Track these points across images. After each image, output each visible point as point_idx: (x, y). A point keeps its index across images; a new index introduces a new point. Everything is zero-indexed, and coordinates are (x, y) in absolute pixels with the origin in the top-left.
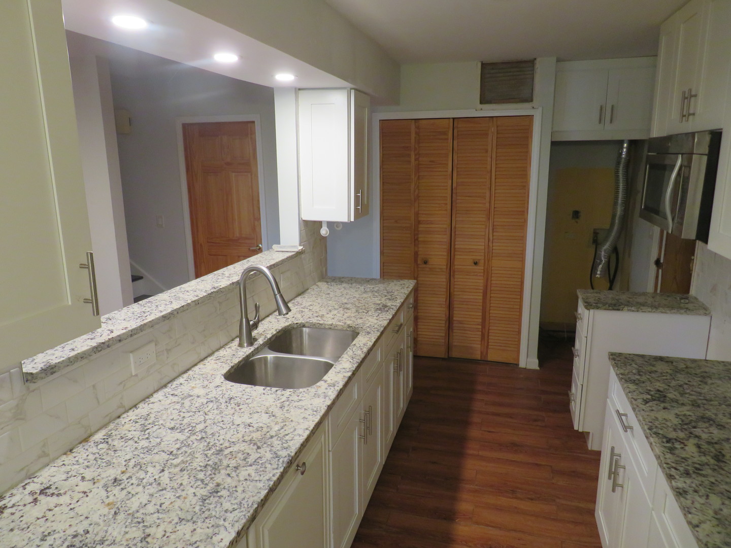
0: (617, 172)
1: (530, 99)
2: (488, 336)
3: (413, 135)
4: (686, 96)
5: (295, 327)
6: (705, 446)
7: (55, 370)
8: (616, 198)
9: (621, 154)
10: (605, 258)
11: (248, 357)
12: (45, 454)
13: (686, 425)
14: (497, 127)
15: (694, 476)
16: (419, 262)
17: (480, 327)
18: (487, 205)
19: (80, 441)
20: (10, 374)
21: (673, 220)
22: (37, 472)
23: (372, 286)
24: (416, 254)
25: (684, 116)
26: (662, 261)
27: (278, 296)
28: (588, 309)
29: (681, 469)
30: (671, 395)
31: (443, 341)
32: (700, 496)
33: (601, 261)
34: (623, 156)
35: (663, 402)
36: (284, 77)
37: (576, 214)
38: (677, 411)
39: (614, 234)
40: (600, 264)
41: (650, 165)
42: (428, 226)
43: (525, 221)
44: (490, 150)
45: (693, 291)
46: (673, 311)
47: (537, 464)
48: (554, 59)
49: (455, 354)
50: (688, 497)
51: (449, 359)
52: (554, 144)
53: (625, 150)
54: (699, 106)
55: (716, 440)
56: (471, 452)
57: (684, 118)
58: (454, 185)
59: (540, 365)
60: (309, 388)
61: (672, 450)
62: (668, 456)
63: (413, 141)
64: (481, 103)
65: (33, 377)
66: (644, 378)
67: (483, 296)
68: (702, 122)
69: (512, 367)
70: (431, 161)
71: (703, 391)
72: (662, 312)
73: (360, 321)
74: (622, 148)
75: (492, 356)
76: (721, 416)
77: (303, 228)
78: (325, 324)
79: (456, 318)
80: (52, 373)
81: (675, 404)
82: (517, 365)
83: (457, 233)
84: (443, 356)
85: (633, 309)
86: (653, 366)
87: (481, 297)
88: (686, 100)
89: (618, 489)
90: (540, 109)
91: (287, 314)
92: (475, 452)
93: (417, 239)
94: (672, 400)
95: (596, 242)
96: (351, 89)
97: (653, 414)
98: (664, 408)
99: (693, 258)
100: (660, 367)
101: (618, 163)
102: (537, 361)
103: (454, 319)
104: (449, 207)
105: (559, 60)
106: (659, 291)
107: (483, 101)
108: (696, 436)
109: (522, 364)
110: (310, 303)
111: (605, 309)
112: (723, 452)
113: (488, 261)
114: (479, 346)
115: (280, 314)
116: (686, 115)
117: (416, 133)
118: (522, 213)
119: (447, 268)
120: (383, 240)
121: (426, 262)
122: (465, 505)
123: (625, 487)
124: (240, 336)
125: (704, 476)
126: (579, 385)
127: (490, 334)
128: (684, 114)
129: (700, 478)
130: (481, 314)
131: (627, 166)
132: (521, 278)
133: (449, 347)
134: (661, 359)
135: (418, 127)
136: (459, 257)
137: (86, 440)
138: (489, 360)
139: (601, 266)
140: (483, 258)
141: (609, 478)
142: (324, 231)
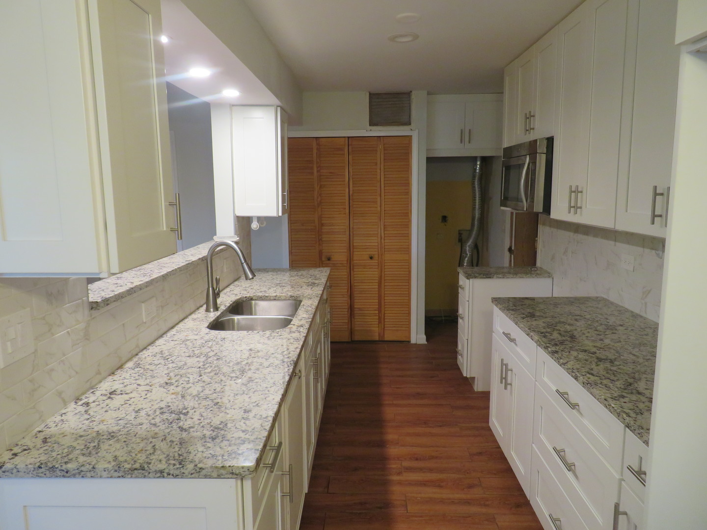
0: (473, 183)
1: (408, 123)
2: (384, 319)
3: (315, 151)
4: (528, 116)
5: (244, 300)
6: (563, 333)
7: (108, 302)
8: (474, 204)
9: (476, 169)
10: (469, 252)
11: (218, 318)
12: (99, 373)
13: (549, 325)
14: (384, 145)
15: (560, 345)
16: (323, 259)
17: (377, 312)
18: (379, 209)
19: (116, 368)
20: (83, 301)
21: (526, 201)
22: (96, 384)
23: (296, 273)
24: (321, 253)
25: (527, 130)
26: (513, 249)
27: (245, 265)
28: (468, 279)
29: (552, 343)
30: (538, 314)
31: (347, 326)
32: (565, 352)
33: (467, 254)
34: (477, 171)
35: (534, 317)
36: (231, 93)
37: (444, 218)
38: (543, 320)
39: (474, 232)
40: (466, 257)
41: (505, 167)
42: (330, 227)
43: (410, 221)
44: (379, 163)
45: (538, 264)
46: (528, 276)
47: (439, 405)
48: (425, 92)
49: (357, 338)
50: (559, 353)
51: (353, 342)
52: (428, 158)
53: (478, 166)
54: (537, 123)
55: (569, 330)
56: (387, 402)
57: (527, 132)
58: (351, 192)
59: (427, 340)
60: (284, 329)
61: (545, 337)
62: (543, 339)
63: (315, 155)
64: (370, 125)
65: (97, 305)
66: (518, 308)
67: (379, 286)
68: (540, 133)
69: (405, 343)
70: (331, 173)
71: (557, 311)
72: (521, 277)
73: (299, 293)
74: (476, 165)
75: (389, 336)
76: (570, 321)
77: (236, 223)
78: (271, 296)
79: (357, 306)
80: (108, 304)
81: (541, 318)
82: (409, 342)
83: (354, 233)
84: (347, 341)
85: (500, 276)
86: (523, 302)
87: (377, 287)
88: (528, 120)
89: (509, 387)
90: (417, 131)
91: (253, 278)
92: (391, 402)
93: (320, 240)
94: (539, 316)
95: (461, 241)
96: (278, 106)
97: (529, 323)
98: (535, 320)
99: (536, 239)
100: (527, 302)
101: (474, 177)
102: (425, 337)
103: (355, 306)
104: (347, 211)
105: (429, 94)
106: (513, 265)
107: (372, 124)
108: (557, 330)
109: (413, 341)
110: (249, 285)
111: (481, 278)
112: (574, 335)
113: (381, 255)
114: (377, 329)
115: (247, 279)
116: (528, 130)
117: (317, 149)
118: (407, 214)
119: (347, 263)
120: (291, 241)
121: (329, 259)
122: (391, 435)
123: (513, 384)
124: (207, 303)
125: (566, 345)
126: (465, 339)
127: (386, 317)
128: (527, 129)
129: (564, 346)
130: (377, 301)
131: (480, 179)
132: (409, 268)
133: (351, 332)
134: (527, 298)
135: (318, 144)
136: (357, 253)
137: (121, 367)
138: (385, 340)
139: (466, 259)
140: (377, 253)
141: (501, 382)
142: (255, 225)
